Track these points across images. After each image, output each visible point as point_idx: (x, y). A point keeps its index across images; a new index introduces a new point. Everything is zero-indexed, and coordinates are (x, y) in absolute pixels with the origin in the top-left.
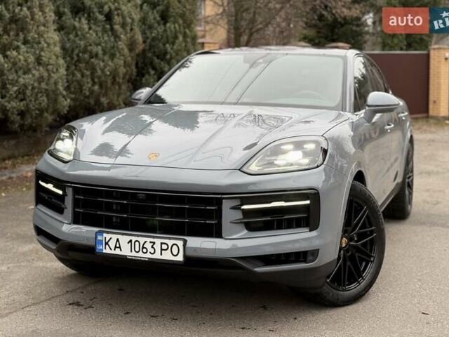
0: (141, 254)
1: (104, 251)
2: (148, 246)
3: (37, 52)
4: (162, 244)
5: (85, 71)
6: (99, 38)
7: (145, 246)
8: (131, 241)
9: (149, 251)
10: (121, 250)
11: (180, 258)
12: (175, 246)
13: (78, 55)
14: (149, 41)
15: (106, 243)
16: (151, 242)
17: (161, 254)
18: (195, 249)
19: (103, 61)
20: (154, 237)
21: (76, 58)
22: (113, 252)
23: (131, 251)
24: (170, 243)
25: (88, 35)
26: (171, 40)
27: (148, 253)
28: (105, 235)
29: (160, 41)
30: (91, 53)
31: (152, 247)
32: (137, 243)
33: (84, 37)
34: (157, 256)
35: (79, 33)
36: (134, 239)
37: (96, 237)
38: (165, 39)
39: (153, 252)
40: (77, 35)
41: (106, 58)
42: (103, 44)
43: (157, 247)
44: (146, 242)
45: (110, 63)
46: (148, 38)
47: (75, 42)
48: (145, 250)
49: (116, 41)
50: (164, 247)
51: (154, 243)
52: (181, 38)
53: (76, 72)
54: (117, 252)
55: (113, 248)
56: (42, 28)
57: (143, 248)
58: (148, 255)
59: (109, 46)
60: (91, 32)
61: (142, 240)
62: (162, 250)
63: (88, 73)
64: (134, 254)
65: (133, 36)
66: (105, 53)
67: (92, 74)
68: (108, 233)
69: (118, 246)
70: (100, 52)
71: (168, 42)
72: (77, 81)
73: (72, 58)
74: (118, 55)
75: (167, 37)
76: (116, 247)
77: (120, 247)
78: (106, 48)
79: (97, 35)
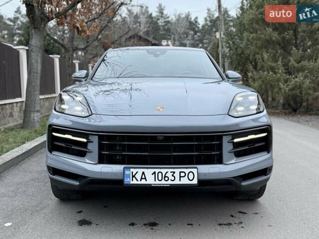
0: (163, 182)
1: (132, 182)
2: (169, 175)
4: (180, 172)
7: (166, 175)
8: (155, 173)
9: (170, 179)
10: (146, 180)
11: (195, 182)
12: (191, 173)
15: (133, 176)
16: (171, 172)
17: (180, 180)
18: (205, 174)
20: (174, 168)
22: (139, 182)
23: (155, 180)
24: (187, 171)
27: (169, 180)
28: (132, 170)
31: (173, 175)
32: (160, 174)
34: (177, 182)
36: (157, 171)
37: (124, 172)
39: (173, 179)
43: (177, 175)
44: (167, 172)
48: (166, 179)
50: (183, 174)
51: (174, 172)
54: (143, 182)
55: (139, 179)
57: (165, 177)
58: (170, 182)
61: (164, 171)
62: (180, 177)
64: (157, 182)
68: (135, 168)
69: (143, 177)
76: (142, 178)
77: (145, 178)
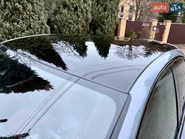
3: (29, 23)
5: (67, 29)
6: (72, 17)
13: (64, 23)
14: (99, 18)
19: (74, 25)
21: (63, 24)
25: (67, 16)
26: (106, 17)
29: (103, 18)
30: (69, 22)
33: (66, 16)
35: (64, 15)
38: (104, 17)
40: (64, 16)
41: (75, 24)
42: (74, 19)
45: (76, 26)
46: (99, 17)
47: (63, 18)
49: (78, 18)
52: (110, 17)
53: (64, 29)
56: (32, 13)
59: (76, 20)
60: (68, 14)
63: (68, 30)
65: (87, 16)
66: (74, 22)
67: (69, 30)
70: (73, 22)
71: (105, 18)
72: (64, 32)
73: (62, 24)
74: (79, 23)
75: (105, 16)
78: (75, 20)
79: (71, 16)
